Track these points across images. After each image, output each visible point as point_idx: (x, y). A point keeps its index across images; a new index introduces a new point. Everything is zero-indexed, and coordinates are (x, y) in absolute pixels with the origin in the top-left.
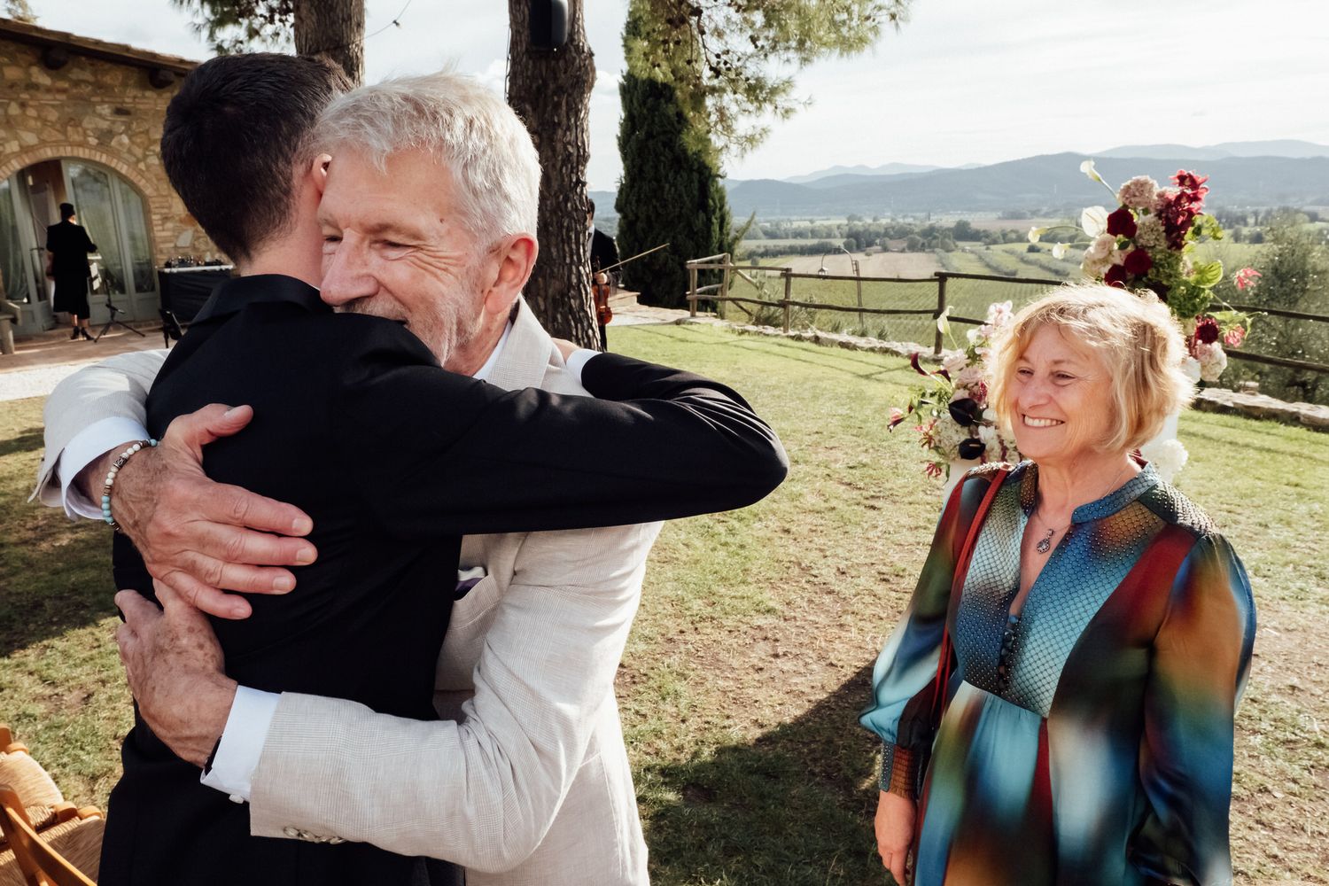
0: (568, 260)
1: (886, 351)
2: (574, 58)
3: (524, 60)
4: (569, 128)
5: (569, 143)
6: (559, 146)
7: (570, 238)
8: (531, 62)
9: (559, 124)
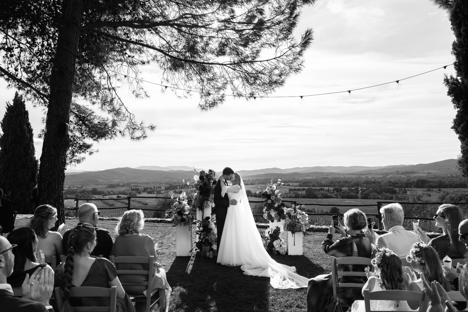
0: (60, 189)
1: (113, 220)
2: (67, 138)
3: (53, 137)
4: (63, 155)
5: (63, 159)
6: (60, 159)
7: (61, 183)
8: (55, 138)
9: (61, 154)
